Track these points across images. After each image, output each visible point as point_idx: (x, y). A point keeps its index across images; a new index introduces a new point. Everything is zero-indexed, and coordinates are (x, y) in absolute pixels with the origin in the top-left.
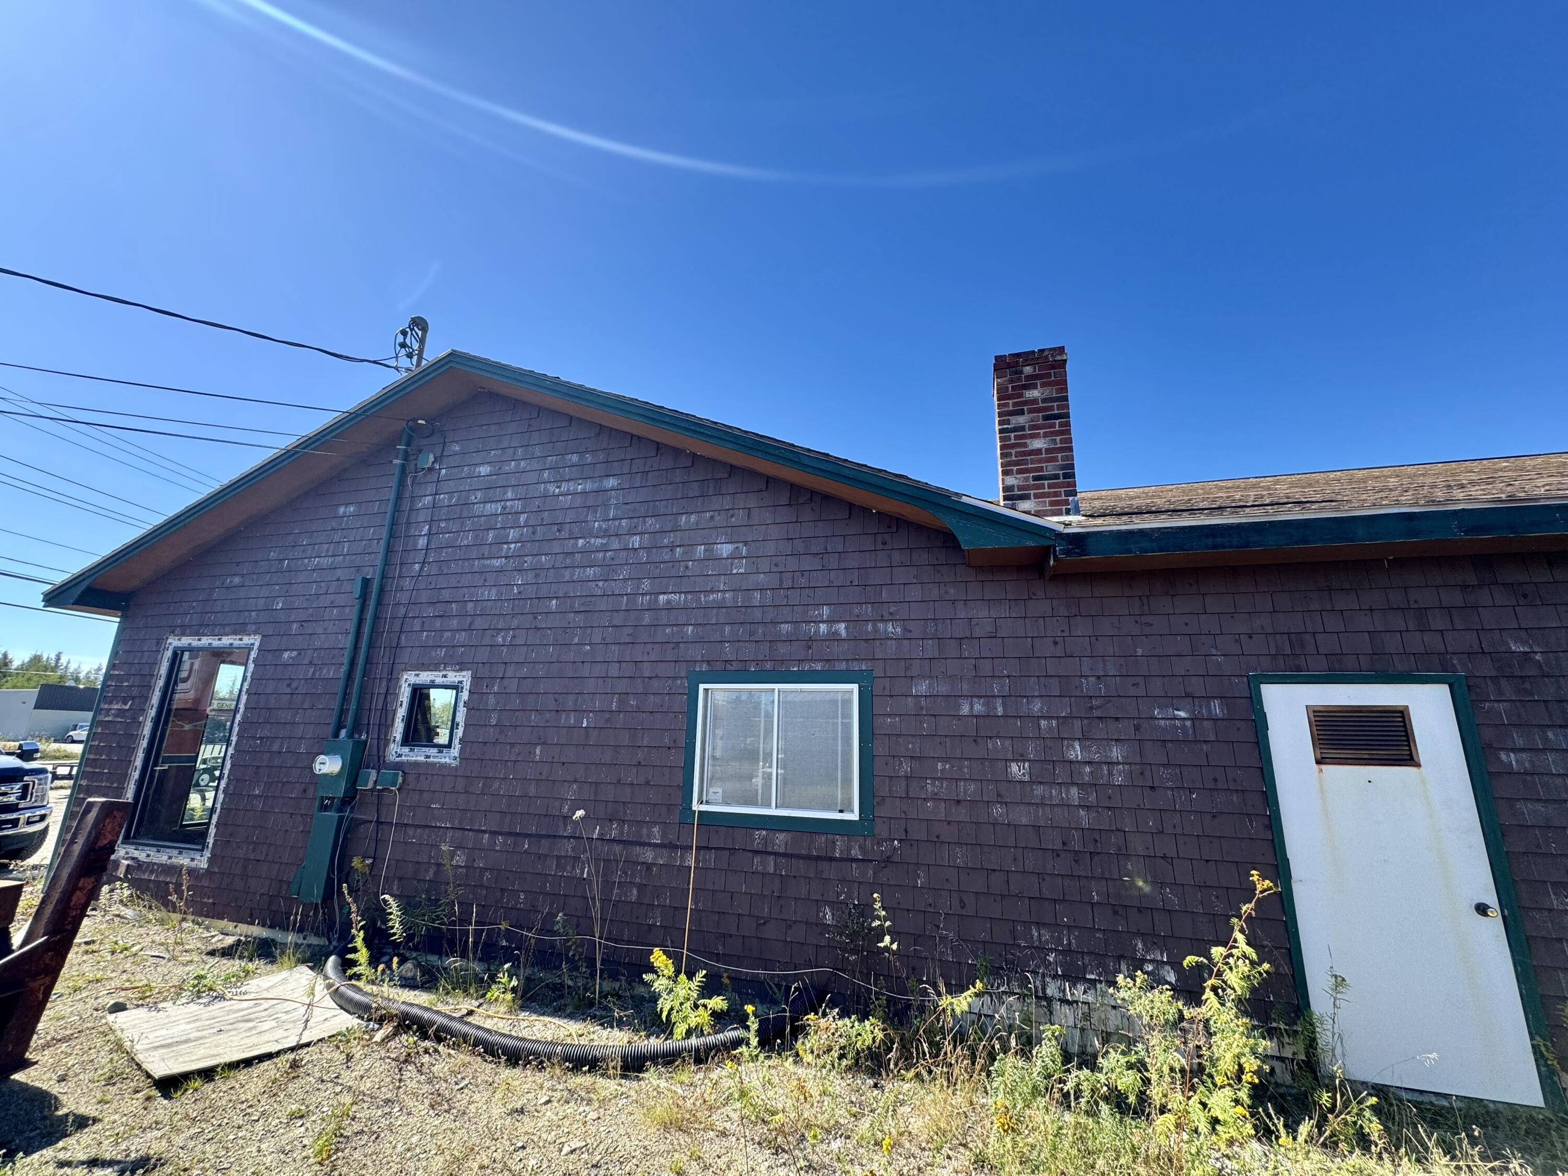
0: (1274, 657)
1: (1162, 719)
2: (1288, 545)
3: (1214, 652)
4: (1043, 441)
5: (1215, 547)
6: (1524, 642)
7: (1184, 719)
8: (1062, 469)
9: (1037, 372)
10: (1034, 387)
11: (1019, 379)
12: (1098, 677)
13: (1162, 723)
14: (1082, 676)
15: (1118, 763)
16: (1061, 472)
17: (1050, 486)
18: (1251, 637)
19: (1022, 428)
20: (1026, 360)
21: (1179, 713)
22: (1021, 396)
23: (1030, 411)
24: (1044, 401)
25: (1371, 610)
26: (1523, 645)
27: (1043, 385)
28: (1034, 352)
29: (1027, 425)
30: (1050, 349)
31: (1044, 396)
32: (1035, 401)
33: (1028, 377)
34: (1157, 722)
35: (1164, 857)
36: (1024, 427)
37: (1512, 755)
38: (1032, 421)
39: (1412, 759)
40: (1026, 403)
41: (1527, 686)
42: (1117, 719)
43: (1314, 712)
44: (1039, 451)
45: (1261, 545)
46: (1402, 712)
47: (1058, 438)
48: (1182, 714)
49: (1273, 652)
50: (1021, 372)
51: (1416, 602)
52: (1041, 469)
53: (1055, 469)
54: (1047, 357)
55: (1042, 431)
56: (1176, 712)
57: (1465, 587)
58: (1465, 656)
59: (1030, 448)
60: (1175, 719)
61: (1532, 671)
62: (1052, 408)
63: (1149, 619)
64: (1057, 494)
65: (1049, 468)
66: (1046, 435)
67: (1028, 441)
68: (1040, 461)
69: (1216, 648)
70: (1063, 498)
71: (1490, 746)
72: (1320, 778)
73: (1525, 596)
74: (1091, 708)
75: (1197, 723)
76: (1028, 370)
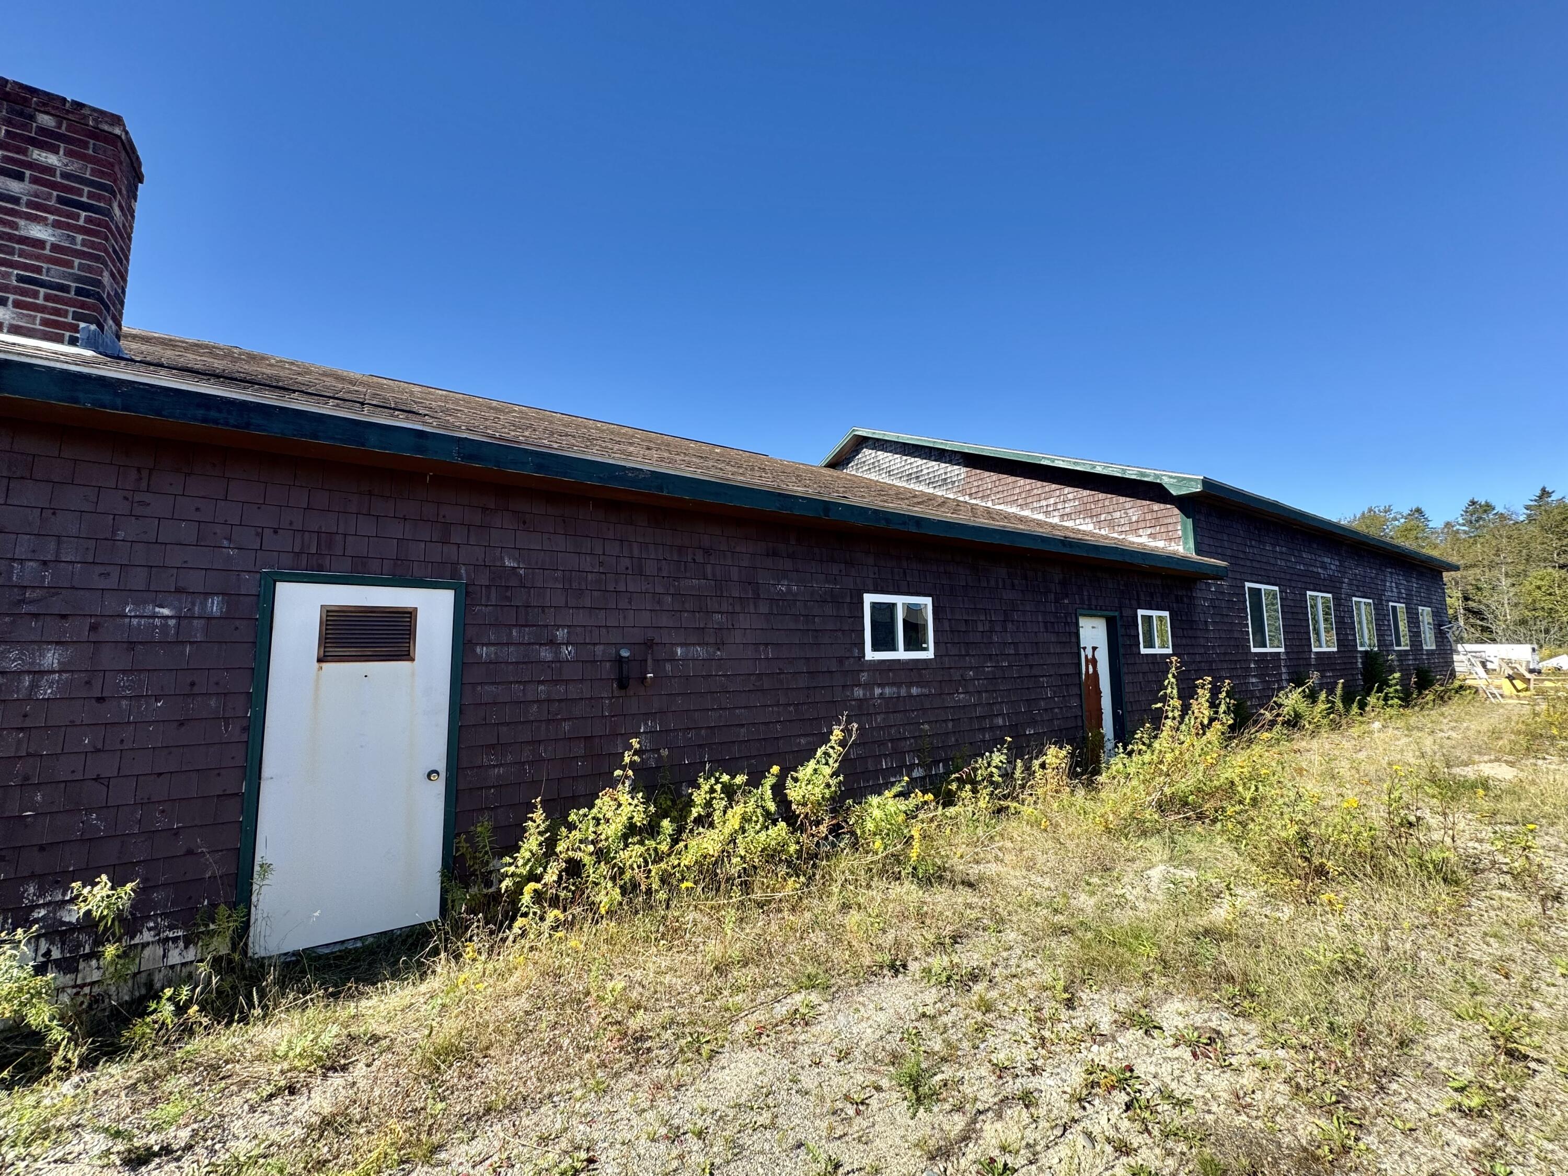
0: (298, 554)
1: (135, 617)
2: (295, 436)
3: (226, 543)
4: (50, 231)
5: (205, 420)
6: (515, 559)
7: (168, 617)
8: (78, 279)
9: (63, 130)
10: (55, 151)
11: (24, 126)
12: (45, 563)
13: (135, 621)
14: (14, 560)
15: (54, 672)
16: (74, 285)
17: (47, 298)
18: (276, 532)
19: (16, 200)
20: (44, 105)
21: (161, 610)
22: (24, 152)
23: (34, 180)
24: (64, 175)
25: (405, 519)
26: (514, 561)
27: (69, 153)
28: (64, 99)
29: (25, 198)
30: (94, 110)
31: (69, 169)
32: (50, 170)
33: (42, 130)
34: (127, 620)
35: (97, 779)
36: (19, 198)
37: (485, 648)
38: (37, 196)
39: (409, 655)
40: (31, 165)
41: (509, 594)
42: (64, 617)
43: (328, 611)
44: (40, 243)
45: (265, 430)
46: (410, 613)
47: (79, 238)
48: (166, 612)
49: (297, 550)
50: (32, 118)
51: (444, 517)
52: (38, 270)
53: (64, 278)
54: (85, 117)
55: (51, 217)
56: (157, 609)
57: (485, 509)
58: (472, 567)
59: (23, 233)
60: (154, 616)
61: (513, 582)
62: (80, 193)
63: (147, 497)
64: (57, 312)
65: (52, 272)
66: (57, 225)
67: (22, 223)
68: (38, 257)
69: (230, 540)
70: (69, 320)
71: (470, 641)
72: (318, 676)
73: (524, 523)
74: (23, 601)
75: (184, 623)
76: (45, 120)
